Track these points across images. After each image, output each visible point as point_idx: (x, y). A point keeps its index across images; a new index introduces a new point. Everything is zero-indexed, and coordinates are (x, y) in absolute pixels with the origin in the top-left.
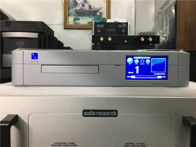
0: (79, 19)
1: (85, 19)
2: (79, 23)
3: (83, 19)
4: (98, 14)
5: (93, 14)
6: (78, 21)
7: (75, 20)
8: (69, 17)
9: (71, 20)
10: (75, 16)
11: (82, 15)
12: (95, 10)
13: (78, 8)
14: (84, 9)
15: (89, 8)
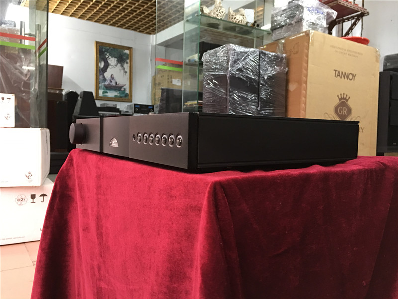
0: (107, 93)
1: (112, 92)
3: (110, 92)
4: (123, 89)
5: (119, 89)
6: (106, 94)
7: (104, 93)
8: (99, 90)
9: (101, 92)
10: (104, 89)
11: (110, 89)
12: (120, 86)
13: (107, 83)
14: (112, 84)
15: (116, 84)
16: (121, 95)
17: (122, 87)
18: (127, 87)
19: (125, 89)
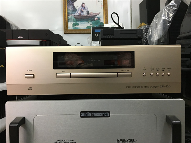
0: (78, 25)
1: (84, 24)
2: (78, 28)
3: (81, 24)
4: (96, 19)
5: (91, 19)
7: (74, 25)
8: (68, 23)
10: (74, 21)
11: (81, 20)
12: (93, 15)
13: (77, 14)
14: (83, 14)
15: (88, 13)
16: (94, 25)
17: (94, 16)
18: (101, 16)
19: (99, 18)
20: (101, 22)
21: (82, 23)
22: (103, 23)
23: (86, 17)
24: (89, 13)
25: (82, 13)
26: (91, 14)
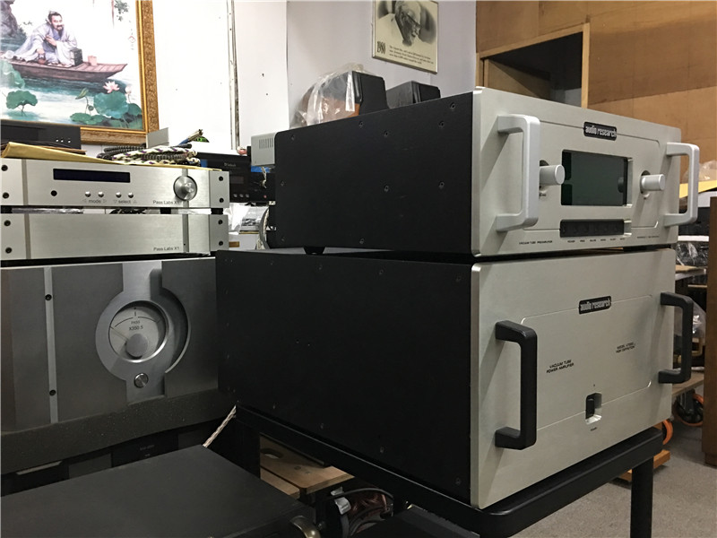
0: (33, 101)
7: (14, 101)
10: (12, 85)
12: (97, 70)
13: (27, 54)
14: (55, 61)
15: (75, 60)
16: (103, 112)
17: (101, 73)
19: (122, 88)
20: (132, 102)
21: (50, 95)
22: (140, 106)
23: (67, 72)
24: (81, 57)
25: (49, 55)
26: (89, 64)
